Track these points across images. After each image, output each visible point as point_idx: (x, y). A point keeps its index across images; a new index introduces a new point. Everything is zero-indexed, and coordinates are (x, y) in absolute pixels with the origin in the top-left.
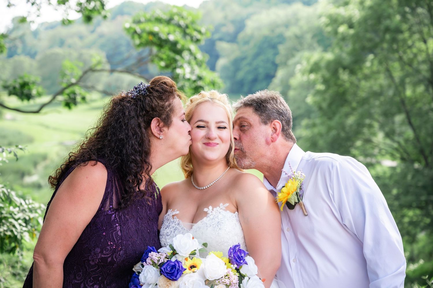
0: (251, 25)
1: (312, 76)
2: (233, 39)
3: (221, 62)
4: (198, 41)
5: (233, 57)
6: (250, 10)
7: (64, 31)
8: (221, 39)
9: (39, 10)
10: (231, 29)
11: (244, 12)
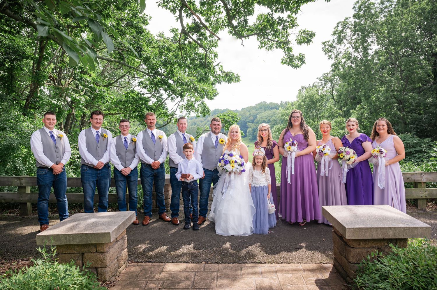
0: (259, 116)
1: (277, 133)
2: (253, 122)
3: (249, 129)
4: (237, 121)
5: (252, 127)
6: (259, 111)
7: (196, 120)
8: (249, 122)
9: (189, 113)
10: (252, 118)
11: (257, 112)
